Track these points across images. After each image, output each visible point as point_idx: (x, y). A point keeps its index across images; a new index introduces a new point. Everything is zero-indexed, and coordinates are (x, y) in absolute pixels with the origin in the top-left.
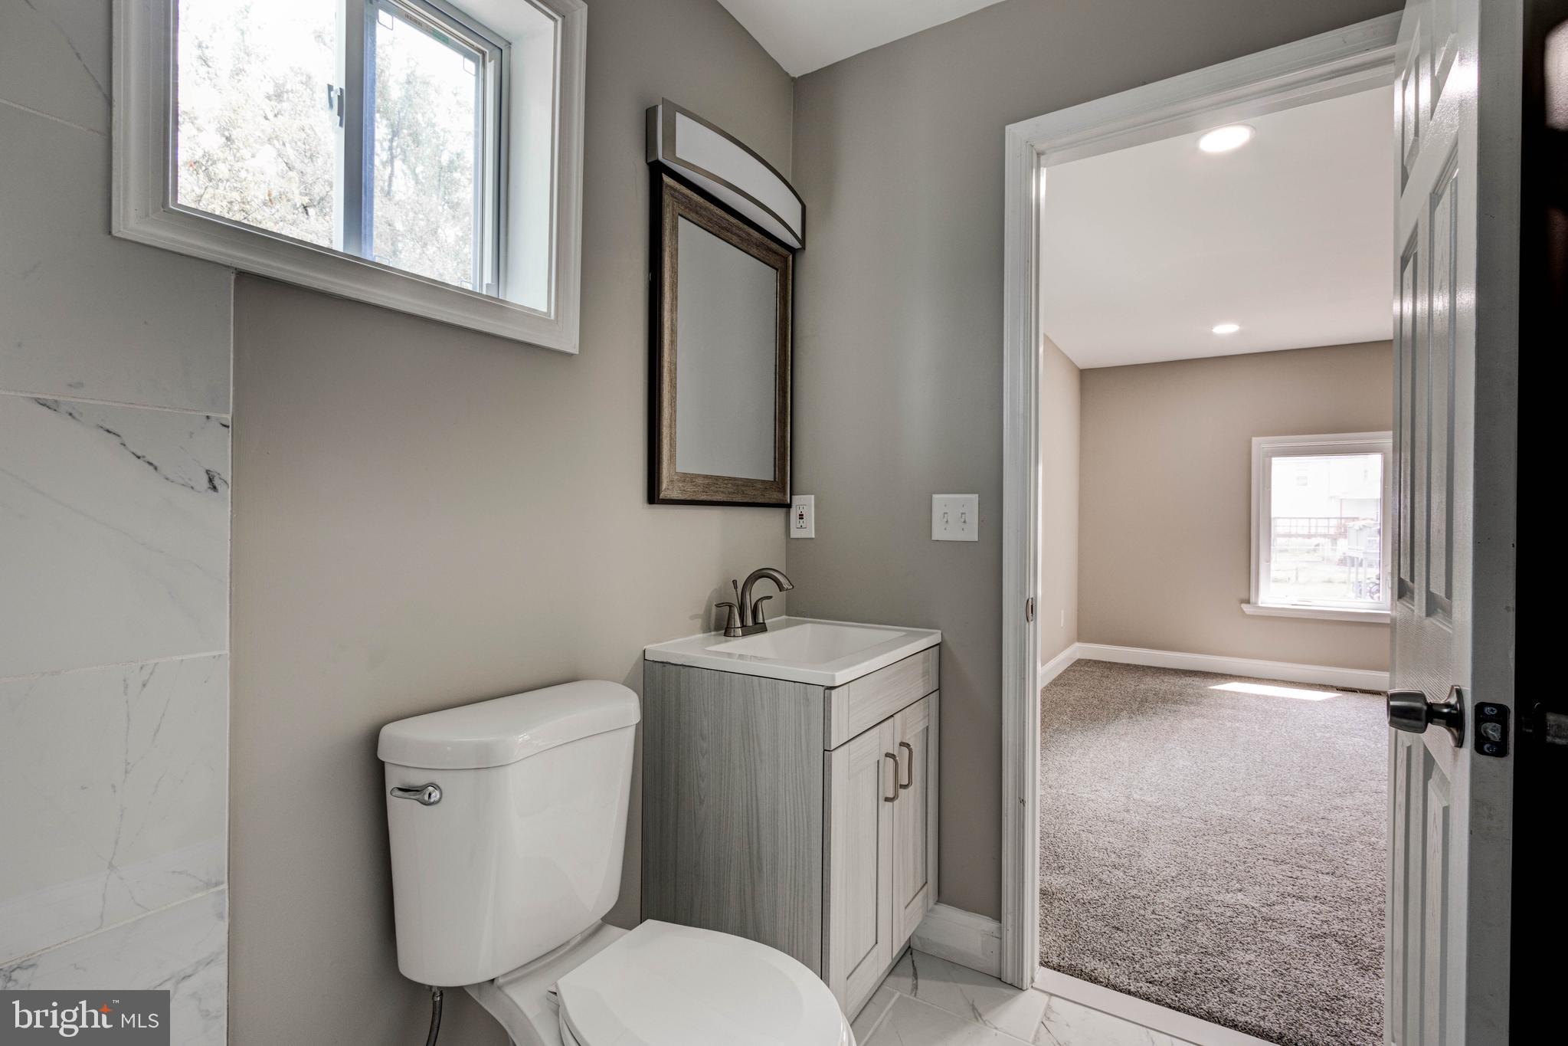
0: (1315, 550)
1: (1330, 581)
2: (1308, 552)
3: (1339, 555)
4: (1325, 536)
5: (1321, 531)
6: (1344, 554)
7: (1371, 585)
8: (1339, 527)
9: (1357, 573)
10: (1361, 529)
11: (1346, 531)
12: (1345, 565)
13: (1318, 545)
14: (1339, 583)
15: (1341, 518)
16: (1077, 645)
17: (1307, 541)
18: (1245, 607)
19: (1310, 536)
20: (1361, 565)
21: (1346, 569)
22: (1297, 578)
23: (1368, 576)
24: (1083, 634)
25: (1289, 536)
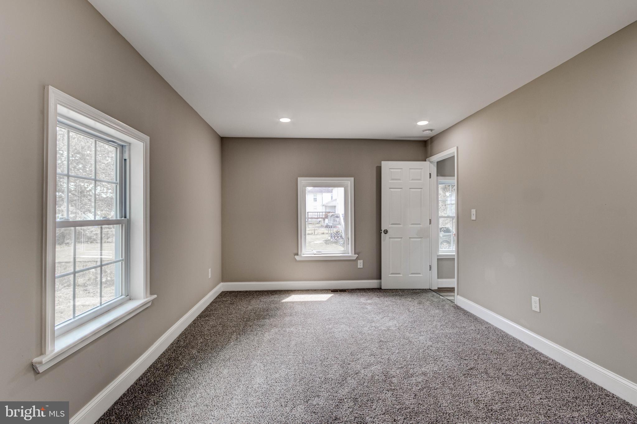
0: (319, 223)
1: (323, 234)
2: (317, 224)
3: (325, 224)
4: (322, 218)
5: (321, 216)
6: (327, 224)
7: (334, 235)
8: (325, 215)
9: (331, 230)
10: (331, 216)
11: (327, 216)
12: (327, 228)
13: (320, 221)
14: (326, 234)
15: (326, 212)
16: (222, 284)
17: (317, 220)
18: (296, 257)
19: (317, 218)
20: (332, 227)
21: (328, 229)
22: (314, 233)
23: (334, 231)
24: (224, 278)
25: (312, 218)
